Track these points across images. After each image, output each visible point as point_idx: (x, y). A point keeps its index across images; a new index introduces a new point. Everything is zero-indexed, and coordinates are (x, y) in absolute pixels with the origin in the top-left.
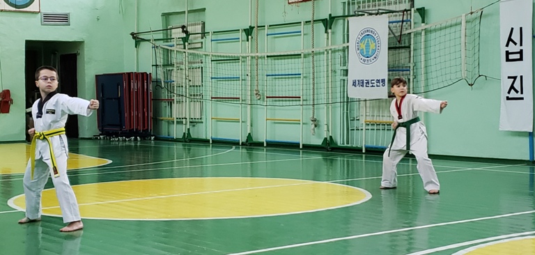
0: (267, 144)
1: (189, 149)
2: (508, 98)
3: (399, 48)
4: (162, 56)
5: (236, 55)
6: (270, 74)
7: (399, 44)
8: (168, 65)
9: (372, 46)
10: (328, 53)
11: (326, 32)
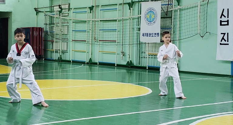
0: (99, 63)
1: (61, 65)
2: (221, 44)
3: (166, 18)
4: (49, 20)
5: (85, 20)
6: (101, 29)
7: (166, 16)
8: (52, 24)
9: (153, 17)
10: (130, 19)
11: (130, 9)
